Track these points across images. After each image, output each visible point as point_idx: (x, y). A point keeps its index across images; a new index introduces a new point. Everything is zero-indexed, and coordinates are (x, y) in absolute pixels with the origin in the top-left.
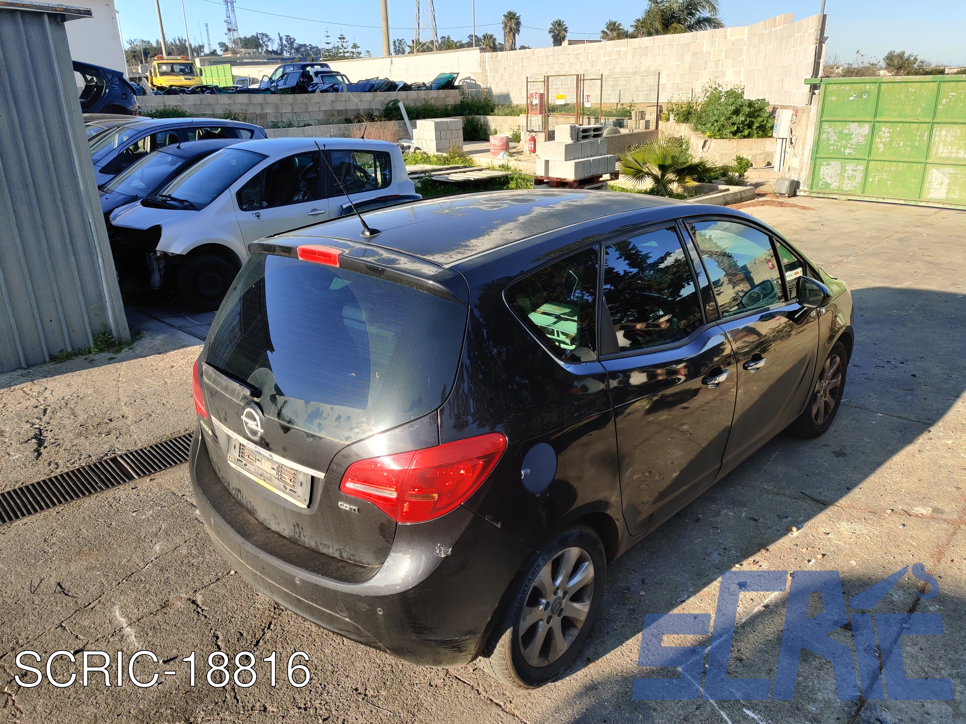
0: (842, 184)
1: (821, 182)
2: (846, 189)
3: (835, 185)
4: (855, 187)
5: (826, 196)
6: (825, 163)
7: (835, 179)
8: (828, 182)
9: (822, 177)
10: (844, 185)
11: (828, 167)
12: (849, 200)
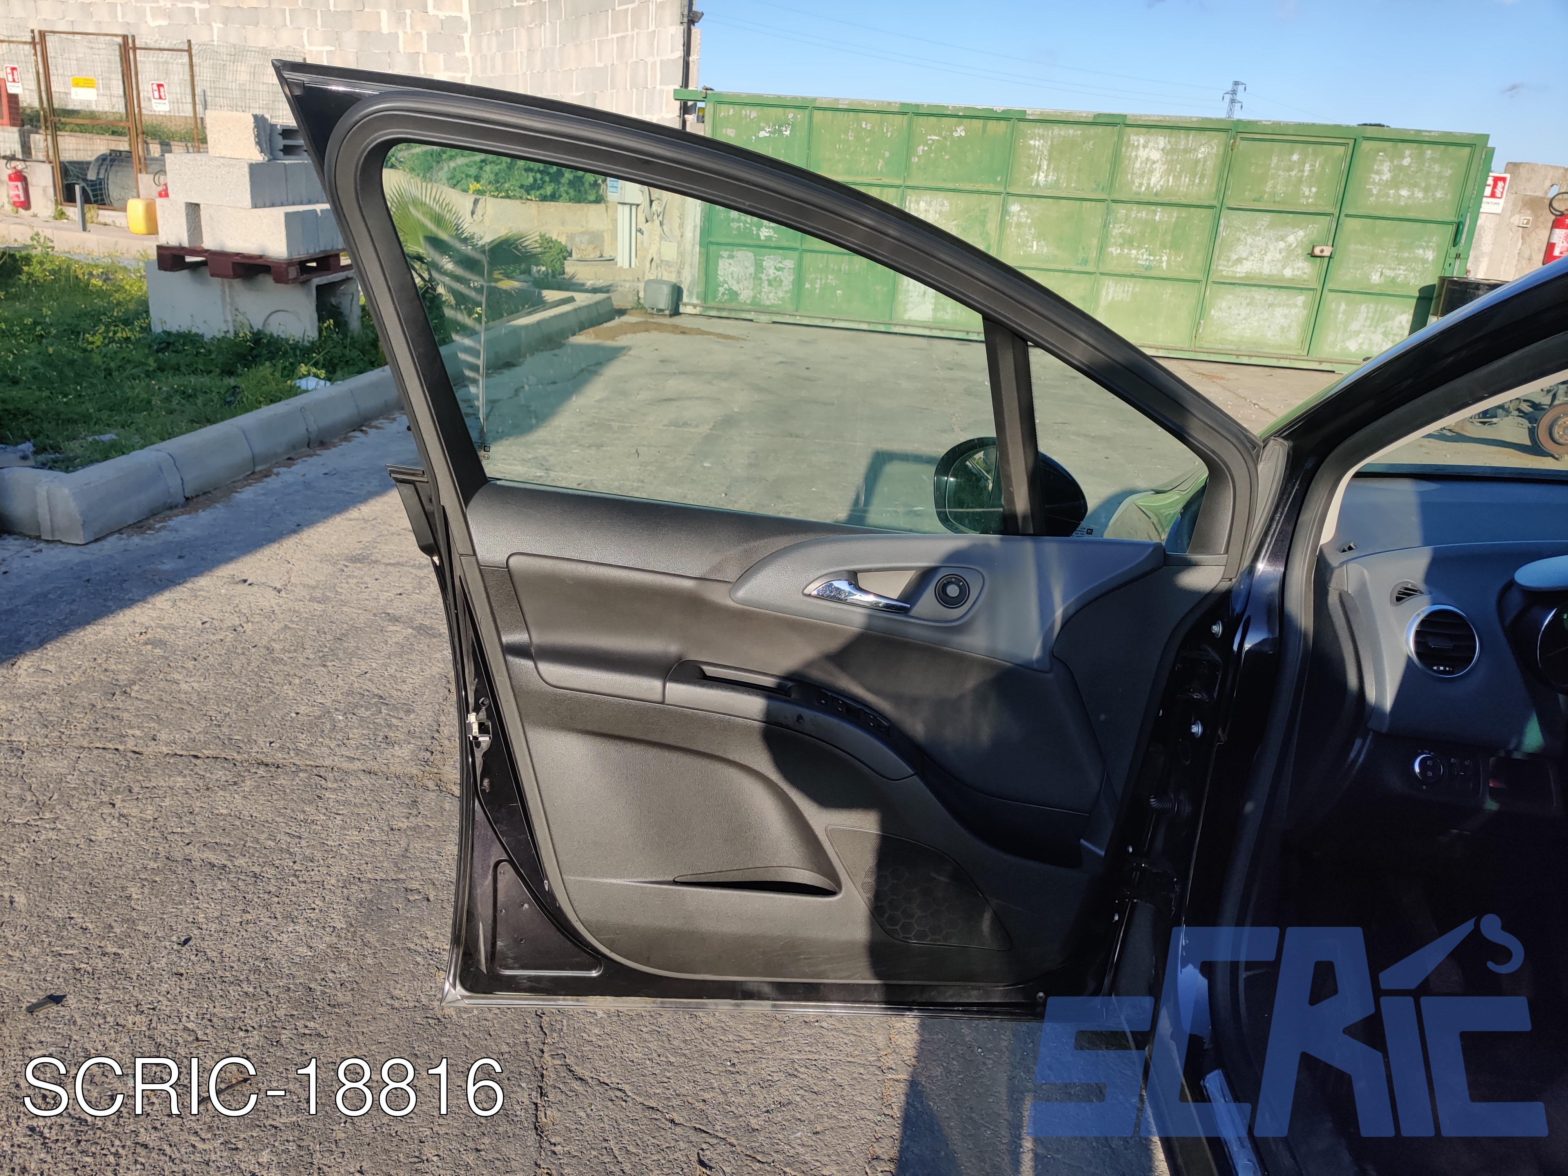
0: (760, 293)
1: (721, 290)
2: (768, 303)
3: (745, 295)
4: (783, 299)
5: (733, 315)
6: (725, 254)
7: (746, 283)
8: (734, 289)
9: (721, 279)
10: (763, 294)
11: (731, 261)
12: (774, 322)
